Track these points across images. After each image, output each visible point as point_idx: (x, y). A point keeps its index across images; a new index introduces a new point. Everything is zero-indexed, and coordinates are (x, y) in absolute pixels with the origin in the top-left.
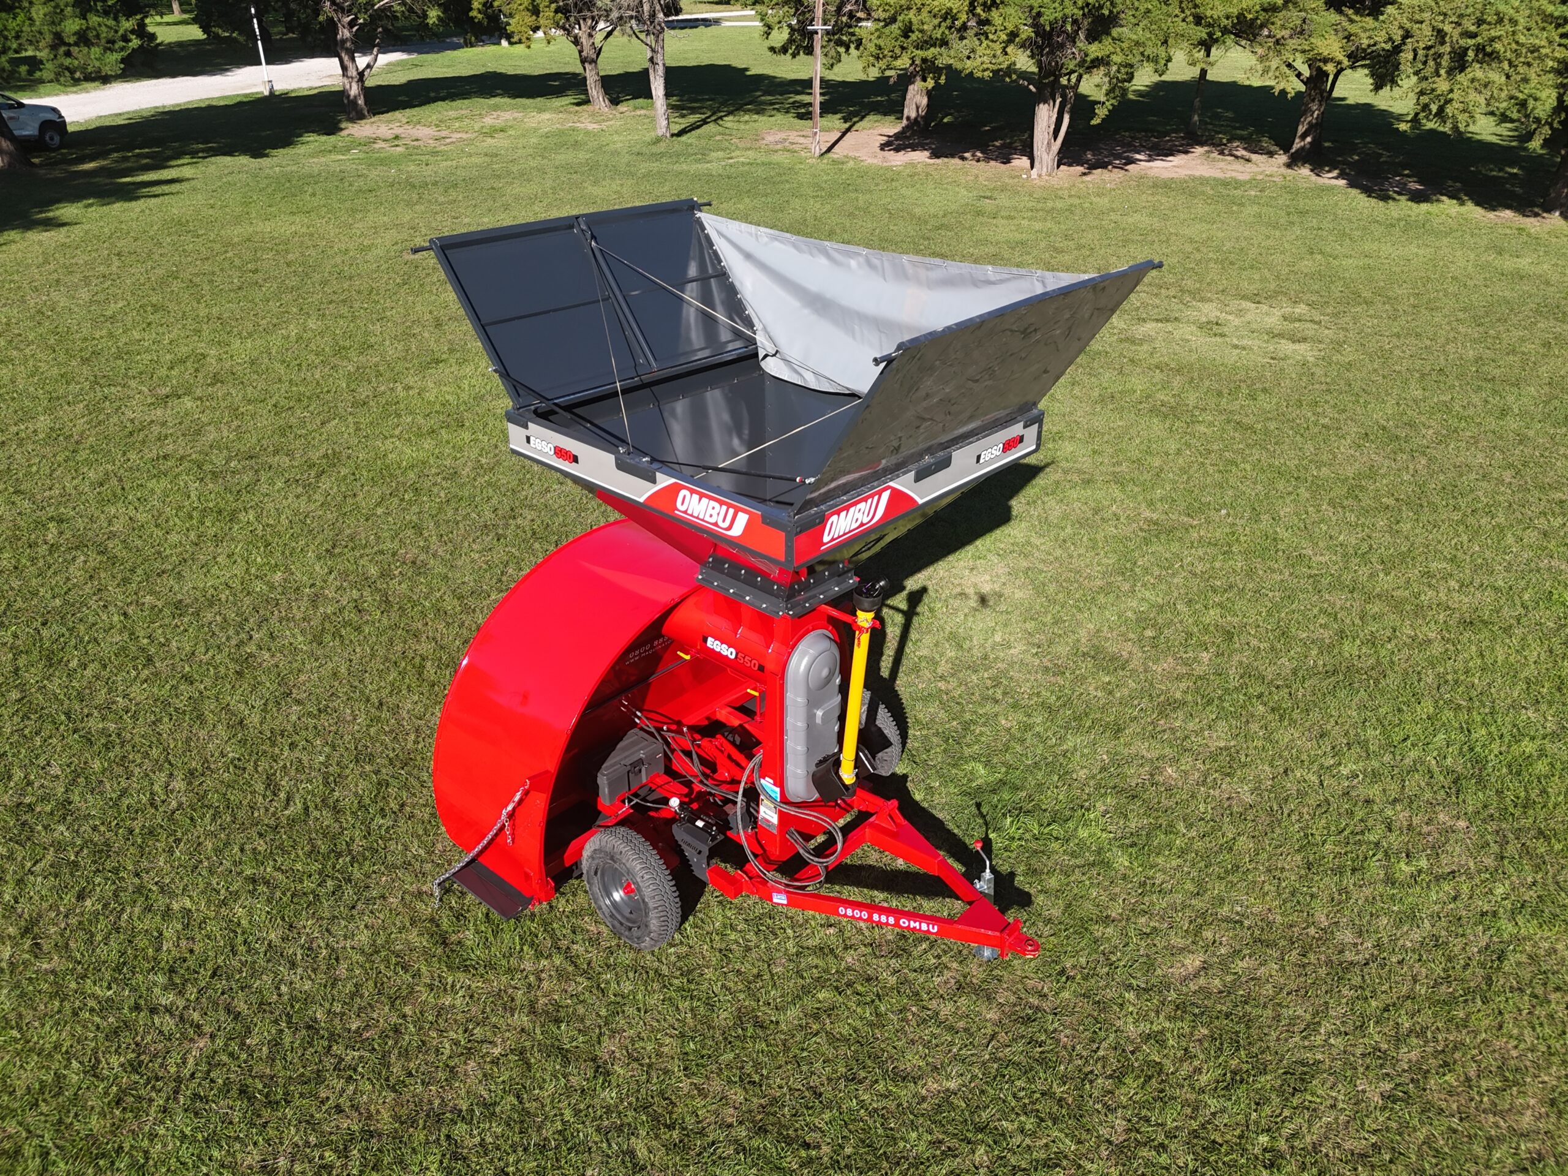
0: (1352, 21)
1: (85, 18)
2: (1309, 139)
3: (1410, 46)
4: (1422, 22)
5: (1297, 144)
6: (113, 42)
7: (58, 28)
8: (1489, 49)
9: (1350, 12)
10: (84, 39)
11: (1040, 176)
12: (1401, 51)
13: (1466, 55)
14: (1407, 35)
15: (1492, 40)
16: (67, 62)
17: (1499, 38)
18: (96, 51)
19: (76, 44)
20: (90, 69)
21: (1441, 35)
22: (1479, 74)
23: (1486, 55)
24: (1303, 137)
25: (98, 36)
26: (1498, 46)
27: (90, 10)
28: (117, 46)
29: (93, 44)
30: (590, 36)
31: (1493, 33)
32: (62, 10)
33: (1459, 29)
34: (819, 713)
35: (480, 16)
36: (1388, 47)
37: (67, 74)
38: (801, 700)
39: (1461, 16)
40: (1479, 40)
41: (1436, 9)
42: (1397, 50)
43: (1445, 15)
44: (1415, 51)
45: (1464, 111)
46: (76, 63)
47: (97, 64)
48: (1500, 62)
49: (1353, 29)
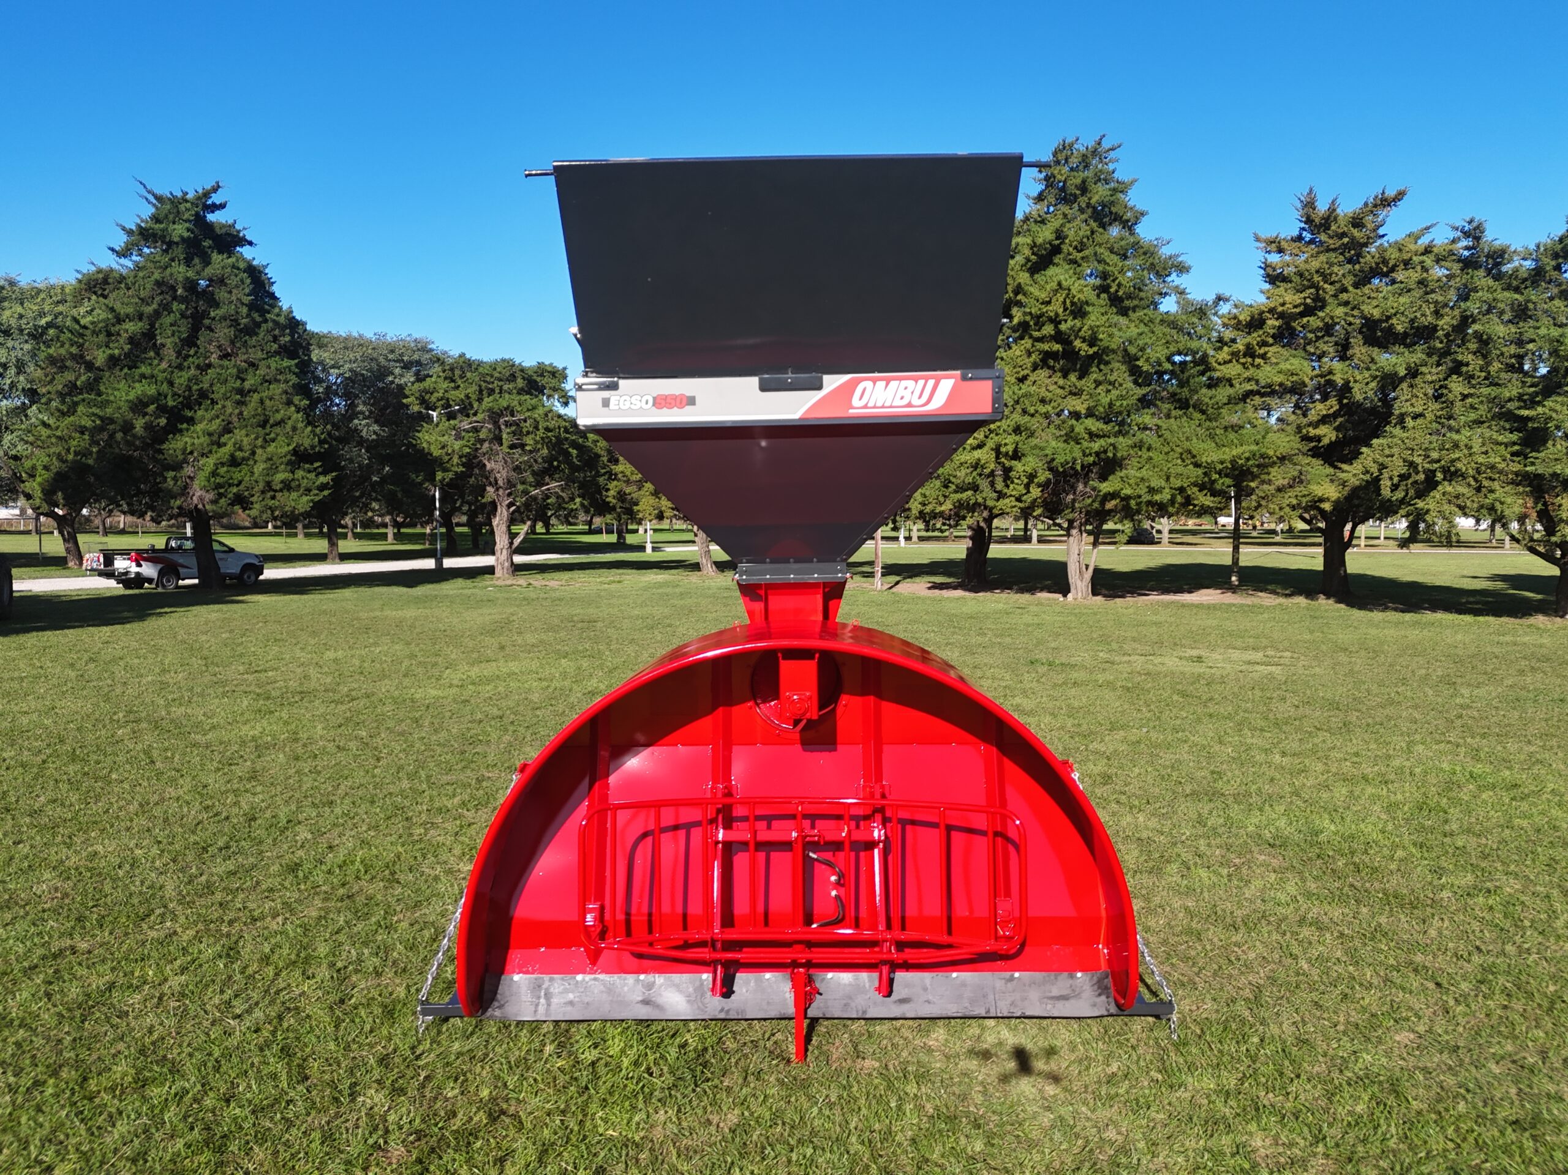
1: (293, 472)
3: (1386, 475)
4: (1392, 456)
6: (309, 490)
7: (271, 479)
8: (1452, 469)
10: (287, 486)
11: (1075, 599)
13: (1435, 476)
14: (1382, 467)
15: (1453, 461)
16: (271, 503)
17: (1458, 459)
18: (294, 495)
19: (281, 490)
20: (287, 509)
22: (1449, 489)
23: (1452, 474)
25: (299, 486)
26: (1459, 465)
27: (298, 468)
29: (293, 491)
31: (1453, 456)
32: (277, 467)
37: (269, 512)
42: (1377, 480)
46: (277, 503)
47: (293, 504)
48: (1464, 478)
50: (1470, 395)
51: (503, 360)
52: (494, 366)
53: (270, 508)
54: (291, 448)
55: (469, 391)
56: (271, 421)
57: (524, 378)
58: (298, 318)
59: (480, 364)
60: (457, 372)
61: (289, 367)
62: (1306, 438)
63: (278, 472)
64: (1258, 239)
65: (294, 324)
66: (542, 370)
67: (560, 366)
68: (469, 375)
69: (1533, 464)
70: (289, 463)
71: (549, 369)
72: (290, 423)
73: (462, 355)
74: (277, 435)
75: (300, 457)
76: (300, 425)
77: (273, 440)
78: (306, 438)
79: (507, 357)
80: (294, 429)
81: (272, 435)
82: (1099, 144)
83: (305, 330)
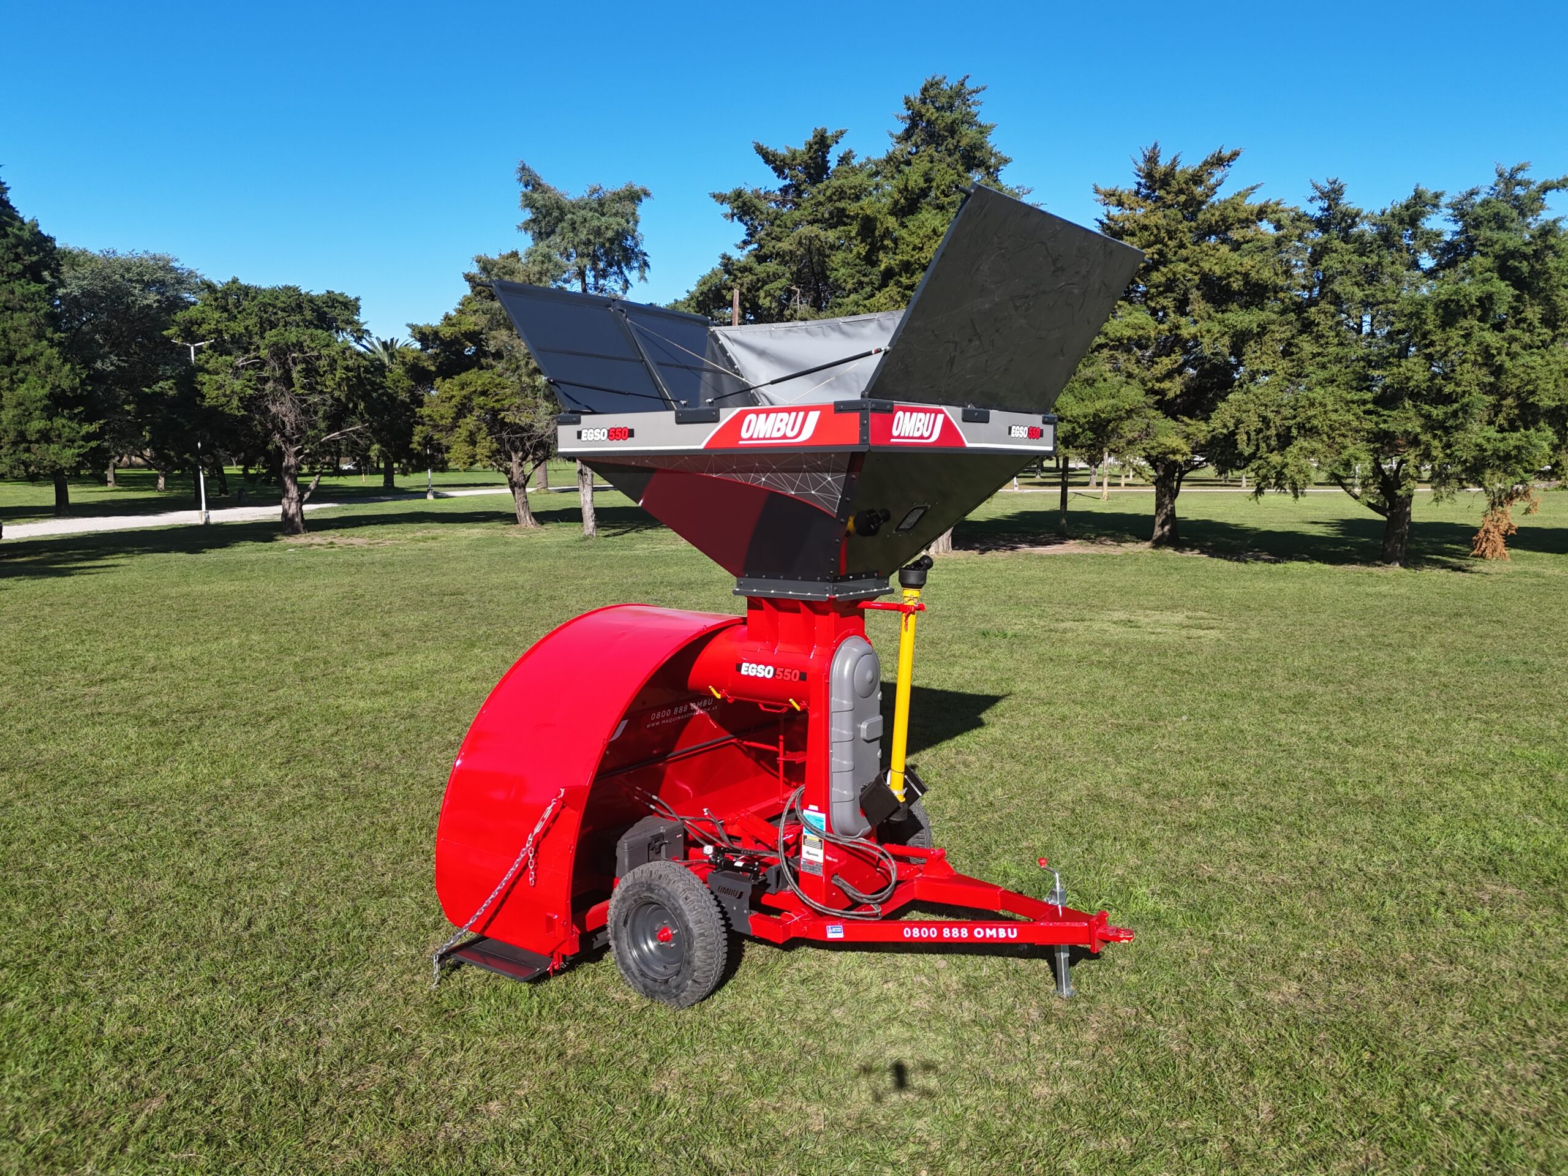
0: (1187, 425)
1: (50, 420)
2: (1167, 528)
3: (1242, 430)
4: (1248, 411)
5: (1158, 532)
6: (73, 441)
7: (23, 427)
8: (1308, 426)
9: (1185, 419)
10: (45, 437)
11: (937, 553)
12: (1236, 434)
13: (1290, 432)
14: (1238, 422)
15: (1309, 419)
16: (25, 456)
17: (1315, 416)
18: (54, 448)
19: (37, 441)
21: (1265, 420)
22: (1305, 445)
23: (1307, 431)
24: (1162, 526)
25: (59, 436)
26: (1315, 422)
27: (57, 415)
28: (76, 445)
29: (53, 442)
30: (521, 465)
31: (1310, 413)
32: (30, 414)
33: (1280, 416)
34: (864, 726)
35: (419, 448)
36: (1225, 431)
37: (22, 467)
38: (847, 703)
39: (1279, 406)
40: (1298, 419)
41: (1257, 402)
42: (1233, 434)
43: (1266, 405)
44: (1248, 433)
45: (1299, 472)
46: (33, 457)
47: (54, 458)
48: (1320, 435)
49: (1190, 430)
50: (1319, 354)
51: (288, 288)
52: (274, 293)
53: (24, 463)
54: (47, 389)
55: (247, 322)
56: (18, 358)
57: (313, 310)
58: (45, 233)
59: (258, 291)
60: (232, 300)
61: (38, 292)
62: (1152, 392)
63: (32, 419)
64: (1097, 191)
65: (42, 242)
66: (332, 300)
67: (352, 297)
68: (245, 303)
69: (1385, 422)
70: (45, 408)
71: (341, 299)
72: (43, 361)
73: (235, 281)
74: (27, 374)
75: (58, 402)
76: (56, 363)
77: (22, 381)
78: (66, 378)
79: (291, 284)
80: (49, 368)
81: (21, 375)
82: (962, 84)
83: (55, 248)
